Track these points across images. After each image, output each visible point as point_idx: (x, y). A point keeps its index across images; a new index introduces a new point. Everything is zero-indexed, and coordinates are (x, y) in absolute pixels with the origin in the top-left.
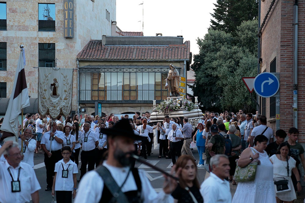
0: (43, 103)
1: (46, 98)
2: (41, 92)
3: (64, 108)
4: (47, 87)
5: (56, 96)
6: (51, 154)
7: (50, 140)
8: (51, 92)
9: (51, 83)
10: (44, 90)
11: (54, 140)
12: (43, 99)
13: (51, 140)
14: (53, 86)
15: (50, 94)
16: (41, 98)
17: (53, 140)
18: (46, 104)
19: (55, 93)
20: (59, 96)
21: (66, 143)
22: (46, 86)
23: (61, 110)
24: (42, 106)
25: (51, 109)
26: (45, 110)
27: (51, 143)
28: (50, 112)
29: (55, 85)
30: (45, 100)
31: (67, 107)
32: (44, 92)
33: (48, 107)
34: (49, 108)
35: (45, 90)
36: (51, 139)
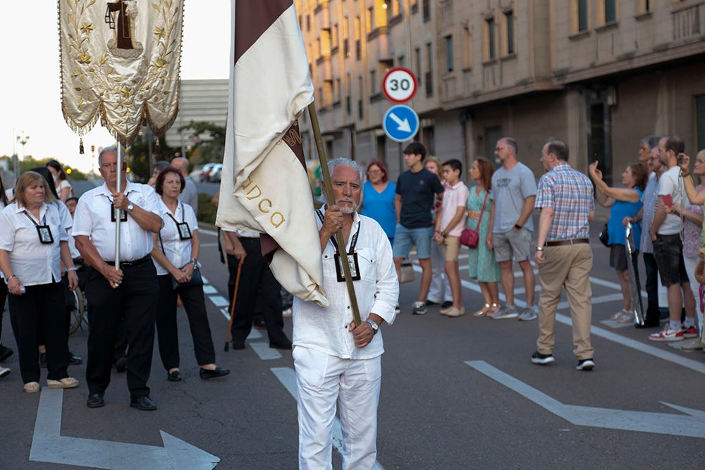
0: (82, 79)
1: (92, 60)
2: (71, 36)
3: (156, 99)
4: (92, 17)
5: (131, 51)
6: (121, 273)
7: (113, 220)
8: (111, 35)
9: (108, 2)
10: (80, 26)
11: (129, 218)
12: (81, 62)
13: (118, 220)
14: (118, 12)
15: (107, 42)
16: (70, 58)
17: (125, 220)
18: (91, 82)
19: (124, 41)
20: (141, 50)
21: (177, 236)
22: (90, 11)
23: (145, 108)
24: (78, 89)
25: (111, 100)
26: (89, 105)
27: (119, 233)
28: (108, 115)
29: (125, 6)
30: (86, 66)
31: (166, 93)
32: (83, 36)
33: (102, 94)
34: (103, 97)
35: (87, 29)
36: (118, 217)
